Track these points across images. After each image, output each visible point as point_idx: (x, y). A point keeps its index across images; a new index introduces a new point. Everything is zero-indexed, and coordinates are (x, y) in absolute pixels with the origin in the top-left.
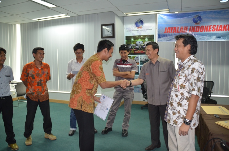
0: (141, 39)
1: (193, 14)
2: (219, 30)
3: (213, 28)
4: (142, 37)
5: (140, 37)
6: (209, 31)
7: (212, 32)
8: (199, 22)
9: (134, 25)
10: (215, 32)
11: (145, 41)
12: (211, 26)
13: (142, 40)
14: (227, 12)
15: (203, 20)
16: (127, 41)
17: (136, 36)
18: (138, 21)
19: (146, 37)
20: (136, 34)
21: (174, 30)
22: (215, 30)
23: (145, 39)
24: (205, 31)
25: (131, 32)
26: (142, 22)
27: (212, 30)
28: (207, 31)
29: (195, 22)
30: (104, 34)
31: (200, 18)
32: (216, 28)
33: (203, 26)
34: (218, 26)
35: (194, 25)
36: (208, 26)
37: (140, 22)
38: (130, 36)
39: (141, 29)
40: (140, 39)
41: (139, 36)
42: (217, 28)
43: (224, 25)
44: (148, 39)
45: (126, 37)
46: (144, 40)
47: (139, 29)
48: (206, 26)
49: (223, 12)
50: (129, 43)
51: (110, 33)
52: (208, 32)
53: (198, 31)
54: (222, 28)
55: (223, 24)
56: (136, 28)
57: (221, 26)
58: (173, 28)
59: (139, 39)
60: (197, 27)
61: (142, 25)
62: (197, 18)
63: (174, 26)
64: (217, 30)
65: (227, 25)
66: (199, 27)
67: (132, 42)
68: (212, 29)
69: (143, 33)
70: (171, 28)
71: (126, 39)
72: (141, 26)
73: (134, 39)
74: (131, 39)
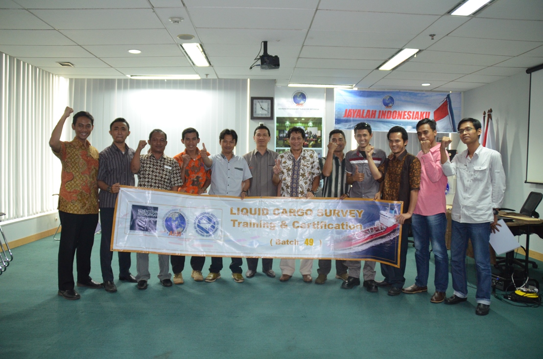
0: (302, 123)
1: (384, 93)
2: (415, 119)
3: (408, 114)
4: (303, 119)
5: (301, 120)
6: (404, 118)
7: (406, 120)
8: (390, 105)
9: (291, 100)
10: (411, 120)
11: (309, 127)
12: (406, 112)
13: (304, 125)
14: (424, 95)
15: (396, 102)
16: (278, 125)
17: (293, 118)
18: (297, 93)
19: (311, 120)
20: (294, 115)
21: (358, 113)
22: (410, 118)
23: (308, 123)
24: (398, 118)
25: (286, 110)
26: (303, 96)
27: (407, 118)
28: (400, 118)
29: (386, 105)
30: (256, 112)
31: (392, 99)
32: (411, 115)
33: (396, 112)
34: (414, 112)
35: (384, 108)
36: (402, 112)
37: (300, 96)
38: (284, 118)
39: (302, 107)
40: (300, 122)
41: (299, 119)
42: (413, 115)
43: (421, 112)
44: (313, 123)
45: (277, 118)
46: (306, 125)
47: (299, 107)
48: (399, 112)
49: (420, 95)
50: (283, 128)
51: (266, 112)
52: (402, 120)
53: (390, 118)
54: (418, 116)
55: (419, 110)
56: (294, 105)
57: (417, 113)
58: (356, 110)
59: (298, 123)
60: (388, 112)
61: (303, 100)
62: (389, 99)
63: (358, 108)
64: (413, 119)
65: (424, 113)
66: (391, 112)
67: (288, 127)
68: (407, 116)
69: (305, 114)
70: (353, 110)
71: (277, 122)
72: (302, 102)
73: (291, 123)
74: (284, 123)
